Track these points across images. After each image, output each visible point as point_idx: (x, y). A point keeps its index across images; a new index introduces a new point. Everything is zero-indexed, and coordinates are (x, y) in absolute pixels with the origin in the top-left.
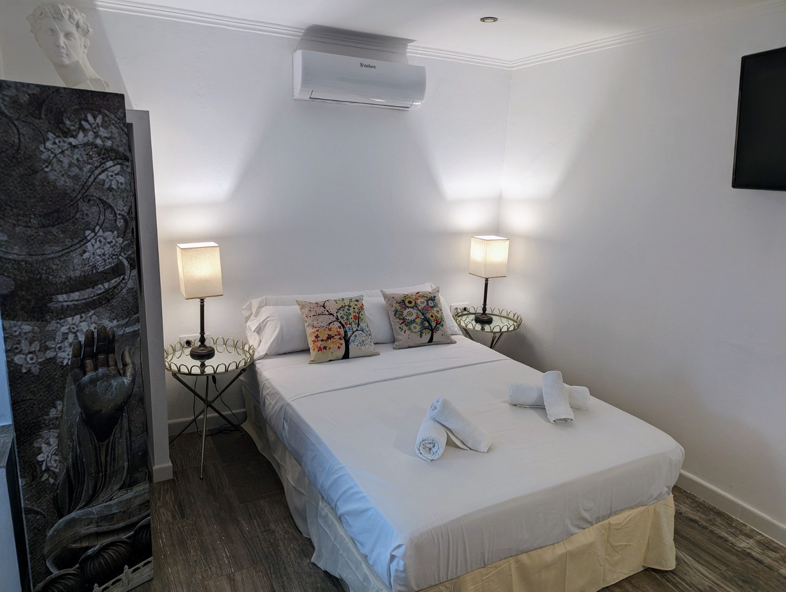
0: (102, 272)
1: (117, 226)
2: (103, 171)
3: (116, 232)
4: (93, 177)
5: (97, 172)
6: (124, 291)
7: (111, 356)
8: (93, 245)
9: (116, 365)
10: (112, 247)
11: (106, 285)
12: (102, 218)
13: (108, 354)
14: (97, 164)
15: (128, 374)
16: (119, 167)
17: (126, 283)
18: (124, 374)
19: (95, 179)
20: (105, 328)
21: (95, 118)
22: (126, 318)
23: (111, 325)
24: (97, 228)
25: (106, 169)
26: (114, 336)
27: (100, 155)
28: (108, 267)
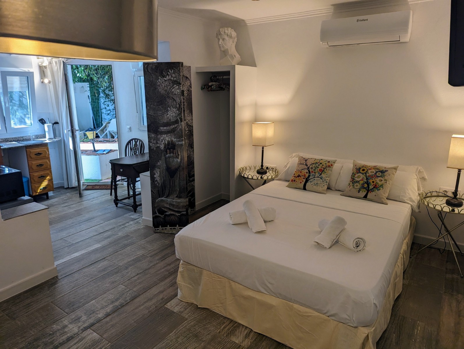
0: (172, 122)
1: (177, 107)
2: (173, 88)
3: (176, 109)
4: (170, 90)
5: (171, 89)
6: (179, 129)
7: (174, 150)
8: (170, 113)
9: (176, 154)
10: (175, 114)
11: (173, 126)
12: (173, 104)
13: (173, 149)
14: (172, 86)
15: (179, 158)
16: (178, 87)
17: (179, 127)
18: (178, 158)
19: (171, 91)
20: (173, 141)
21: (171, 71)
22: (179, 139)
23: (174, 140)
24: (171, 107)
25: (174, 88)
26: (175, 144)
27: (172, 83)
28: (174, 120)
